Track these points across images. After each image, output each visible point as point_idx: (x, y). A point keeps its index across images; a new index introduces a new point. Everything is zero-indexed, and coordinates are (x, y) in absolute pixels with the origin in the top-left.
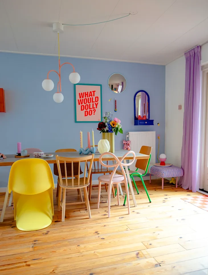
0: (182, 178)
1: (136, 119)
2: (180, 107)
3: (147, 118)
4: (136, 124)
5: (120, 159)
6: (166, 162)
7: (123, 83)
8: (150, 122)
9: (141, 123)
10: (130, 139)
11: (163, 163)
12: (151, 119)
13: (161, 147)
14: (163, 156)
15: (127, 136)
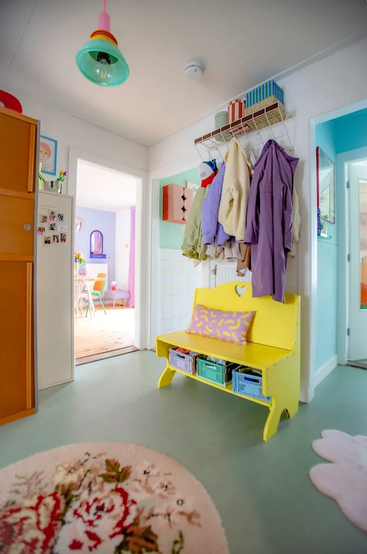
0: (129, 299)
1: (92, 253)
2: (127, 246)
3: (101, 253)
4: (91, 257)
5: (86, 280)
6: (116, 288)
7: (81, 223)
8: (104, 256)
9: (96, 256)
10: (86, 269)
11: (114, 288)
12: (103, 254)
13: (112, 275)
14: (113, 283)
15: (84, 267)
